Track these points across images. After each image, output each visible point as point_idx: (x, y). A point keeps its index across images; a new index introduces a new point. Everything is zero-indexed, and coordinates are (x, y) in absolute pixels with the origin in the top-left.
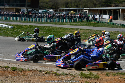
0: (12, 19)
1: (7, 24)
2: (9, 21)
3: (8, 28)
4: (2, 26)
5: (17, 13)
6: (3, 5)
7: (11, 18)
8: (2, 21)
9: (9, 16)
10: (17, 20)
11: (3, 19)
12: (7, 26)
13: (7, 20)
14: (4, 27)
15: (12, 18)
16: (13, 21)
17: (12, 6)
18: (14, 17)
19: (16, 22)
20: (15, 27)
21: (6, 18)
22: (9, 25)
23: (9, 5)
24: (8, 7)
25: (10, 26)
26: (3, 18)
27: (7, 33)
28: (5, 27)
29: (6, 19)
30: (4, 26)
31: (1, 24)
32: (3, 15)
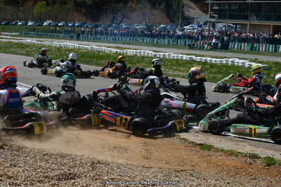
0: (266, 49)
1: (255, 61)
2: (259, 53)
4: (243, 63)
5: (276, 36)
6: (246, 18)
7: (263, 47)
8: (242, 53)
9: (259, 42)
10: (276, 51)
11: (244, 49)
13: (254, 52)
14: (247, 66)
15: (266, 47)
16: (267, 53)
17: (266, 20)
18: (270, 44)
19: (275, 56)
20: (271, 68)
21: (252, 46)
22: (260, 62)
23: (259, 17)
24: (256, 22)
26: (244, 46)
28: (250, 67)
29: (251, 49)
30: (247, 64)
31: (240, 59)
32: (246, 40)
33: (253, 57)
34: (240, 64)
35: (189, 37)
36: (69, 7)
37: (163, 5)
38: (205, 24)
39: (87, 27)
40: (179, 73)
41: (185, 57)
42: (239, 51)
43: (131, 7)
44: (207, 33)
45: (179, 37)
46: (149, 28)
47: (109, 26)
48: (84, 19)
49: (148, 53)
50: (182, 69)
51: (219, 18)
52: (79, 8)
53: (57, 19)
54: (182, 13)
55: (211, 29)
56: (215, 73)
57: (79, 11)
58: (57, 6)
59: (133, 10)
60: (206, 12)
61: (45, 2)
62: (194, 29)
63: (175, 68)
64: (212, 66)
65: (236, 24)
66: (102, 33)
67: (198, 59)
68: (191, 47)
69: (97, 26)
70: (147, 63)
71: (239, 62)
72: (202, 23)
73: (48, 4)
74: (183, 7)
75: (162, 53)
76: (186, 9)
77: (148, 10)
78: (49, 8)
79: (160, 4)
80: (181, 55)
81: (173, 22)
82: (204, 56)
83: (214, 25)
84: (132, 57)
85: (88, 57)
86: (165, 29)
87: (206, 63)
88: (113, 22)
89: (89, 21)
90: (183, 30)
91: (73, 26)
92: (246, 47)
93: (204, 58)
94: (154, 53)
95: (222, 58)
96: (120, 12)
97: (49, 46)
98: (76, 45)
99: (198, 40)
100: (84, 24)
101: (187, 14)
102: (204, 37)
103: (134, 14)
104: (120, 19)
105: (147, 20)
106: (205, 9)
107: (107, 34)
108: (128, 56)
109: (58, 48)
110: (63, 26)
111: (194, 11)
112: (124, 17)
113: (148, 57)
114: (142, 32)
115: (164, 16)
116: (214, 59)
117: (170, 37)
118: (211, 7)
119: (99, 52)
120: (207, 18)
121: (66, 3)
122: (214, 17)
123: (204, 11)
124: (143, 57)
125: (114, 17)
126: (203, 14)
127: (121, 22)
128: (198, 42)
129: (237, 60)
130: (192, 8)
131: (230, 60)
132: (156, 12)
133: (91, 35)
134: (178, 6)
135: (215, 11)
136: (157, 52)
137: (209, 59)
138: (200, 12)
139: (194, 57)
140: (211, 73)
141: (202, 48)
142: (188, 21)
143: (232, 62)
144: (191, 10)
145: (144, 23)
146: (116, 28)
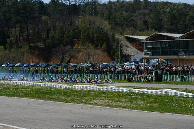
1: (185, 90)
2: (189, 83)
3: (187, 97)
4: (175, 93)
6: (175, 54)
7: (192, 78)
8: (174, 84)
9: (188, 75)
11: (175, 81)
12: (185, 93)
13: (183, 83)
14: (179, 95)
21: (182, 78)
22: (190, 92)
23: (186, 52)
24: (185, 57)
25: (190, 94)
26: (176, 78)
27: (186, 107)
28: (182, 96)
29: (182, 80)
30: (179, 93)
31: (173, 89)
32: (176, 73)
33: (184, 87)
34: (173, 94)
35: (128, 72)
36: (24, 50)
37: (104, 46)
38: (141, 60)
39: (40, 67)
40: (121, 104)
41: (125, 90)
42: (172, 82)
43: (77, 48)
44: (142, 68)
45: (119, 73)
46: (93, 66)
47: (59, 65)
48: (37, 60)
49: (93, 88)
50: (123, 100)
51: (153, 55)
52: (33, 51)
53: (14, 61)
54: (121, 52)
55: (147, 64)
56: (151, 102)
57: (32, 54)
58: (13, 50)
59: (79, 51)
60: (141, 50)
61: (3, 47)
62: (131, 65)
63: (117, 99)
64: (149, 96)
65: (168, 60)
66: (53, 72)
67: (136, 91)
68: (130, 80)
69: (48, 66)
70: (93, 96)
71: (171, 92)
72: (138, 60)
73: (5, 49)
74: (121, 47)
75: (105, 87)
76: (124, 48)
77: (92, 50)
78: (7, 52)
79: (101, 45)
80: (121, 88)
81: (113, 59)
82: (141, 88)
83: (148, 61)
84: (80, 91)
85: (41, 93)
86: (107, 66)
87: (143, 94)
88: (62, 62)
89: (41, 62)
90: (122, 66)
91: (28, 66)
92: (177, 78)
93: (141, 90)
94: (98, 87)
95: (157, 89)
96: (68, 53)
97: (8, 84)
98: (31, 83)
99: (136, 74)
100: (37, 64)
101: (125, 52)
102: (140, 72)
103: (80, 54)
104: (68, 59)
105: (92, 59)
106: (140, 47)
107: (57, 72)
108: (76, 91)
109: (15, 86)
110: (20, 67)
111: (130, 50)
112: (72, 57)
113: (93, 91)
114: (88, 69)
115: (106, 54)
116: (150, 91)
117: (112, 72)
118: (146, 46)
119: (51, 88)
120: (142, 55)
121: (21, 47)
122: (148, 54)
123: (139, 50)
124: (90, 91)
125: (63, 58)
126: (138, 51)
127: (69, 61)
128: (136, 76)
129: (170, 91)
130: (129, 47)
131: (164, 90)
132: (98, 52)
133: (44, 73)
134: (117, 46)
135: (149, 49)
136: (101, 86)
137: (146, 90)
138: (136, 50)
139: (133, 90)
140: (148, 103)
141: (139, 81)
142: (126, 58)
143: (166, 92)
144: (128, 49)
145: (89, 62)
146: (65, 67)
